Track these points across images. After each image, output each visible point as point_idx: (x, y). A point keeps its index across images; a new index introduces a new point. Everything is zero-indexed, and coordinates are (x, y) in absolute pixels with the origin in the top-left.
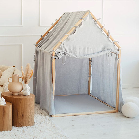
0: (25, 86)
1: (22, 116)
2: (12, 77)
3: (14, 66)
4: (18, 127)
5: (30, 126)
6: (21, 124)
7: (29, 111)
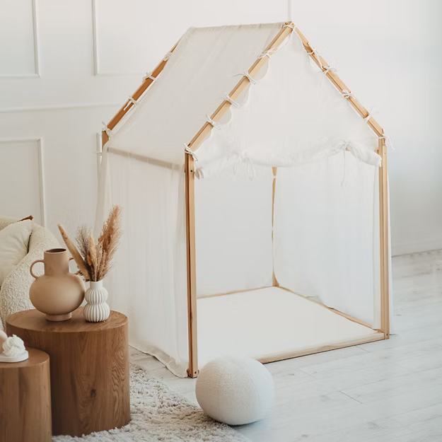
0: (91, 288)
1: (89, 394)
2: (43, 259)
3: (31, 218)
4: (76, 438)
5: (119, 427)
6: (87, 425)
7: (115, 373)
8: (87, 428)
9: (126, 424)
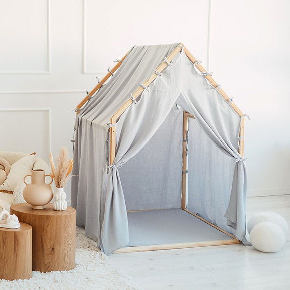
0: (57, 191)
1: (50, 250)
2: (30, 174)
3: (35, 153)
4: (43, 273)
5: (67, 271)
6: (49, 267)
7: (66, 240)
8: (49, 269)
9: (72, 269)
